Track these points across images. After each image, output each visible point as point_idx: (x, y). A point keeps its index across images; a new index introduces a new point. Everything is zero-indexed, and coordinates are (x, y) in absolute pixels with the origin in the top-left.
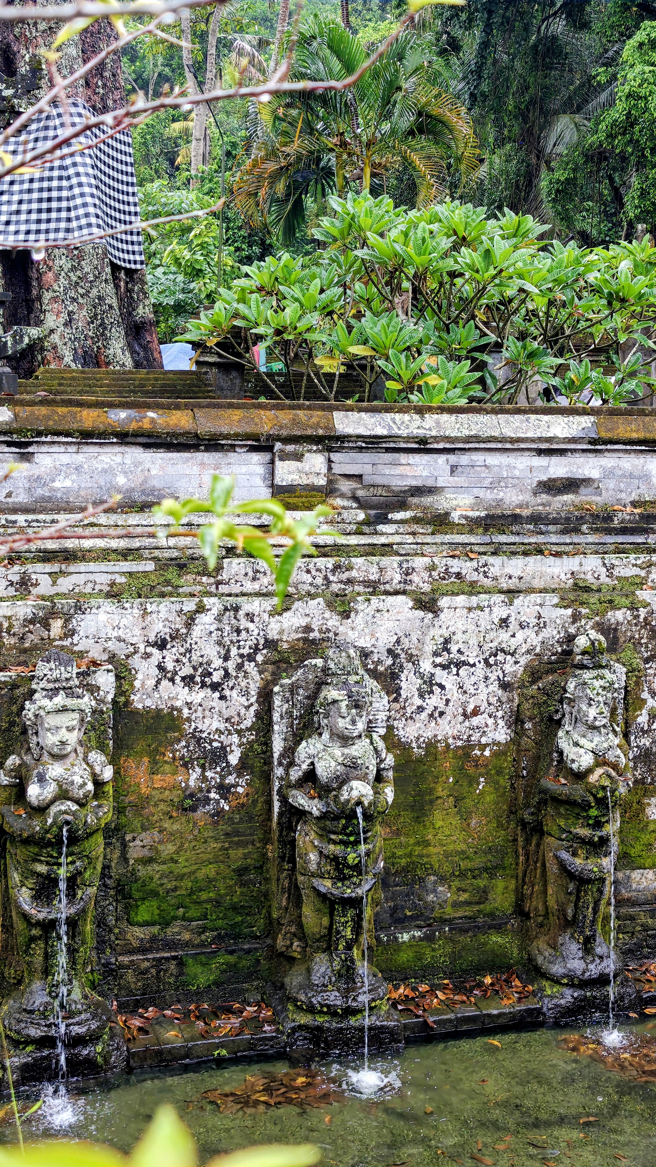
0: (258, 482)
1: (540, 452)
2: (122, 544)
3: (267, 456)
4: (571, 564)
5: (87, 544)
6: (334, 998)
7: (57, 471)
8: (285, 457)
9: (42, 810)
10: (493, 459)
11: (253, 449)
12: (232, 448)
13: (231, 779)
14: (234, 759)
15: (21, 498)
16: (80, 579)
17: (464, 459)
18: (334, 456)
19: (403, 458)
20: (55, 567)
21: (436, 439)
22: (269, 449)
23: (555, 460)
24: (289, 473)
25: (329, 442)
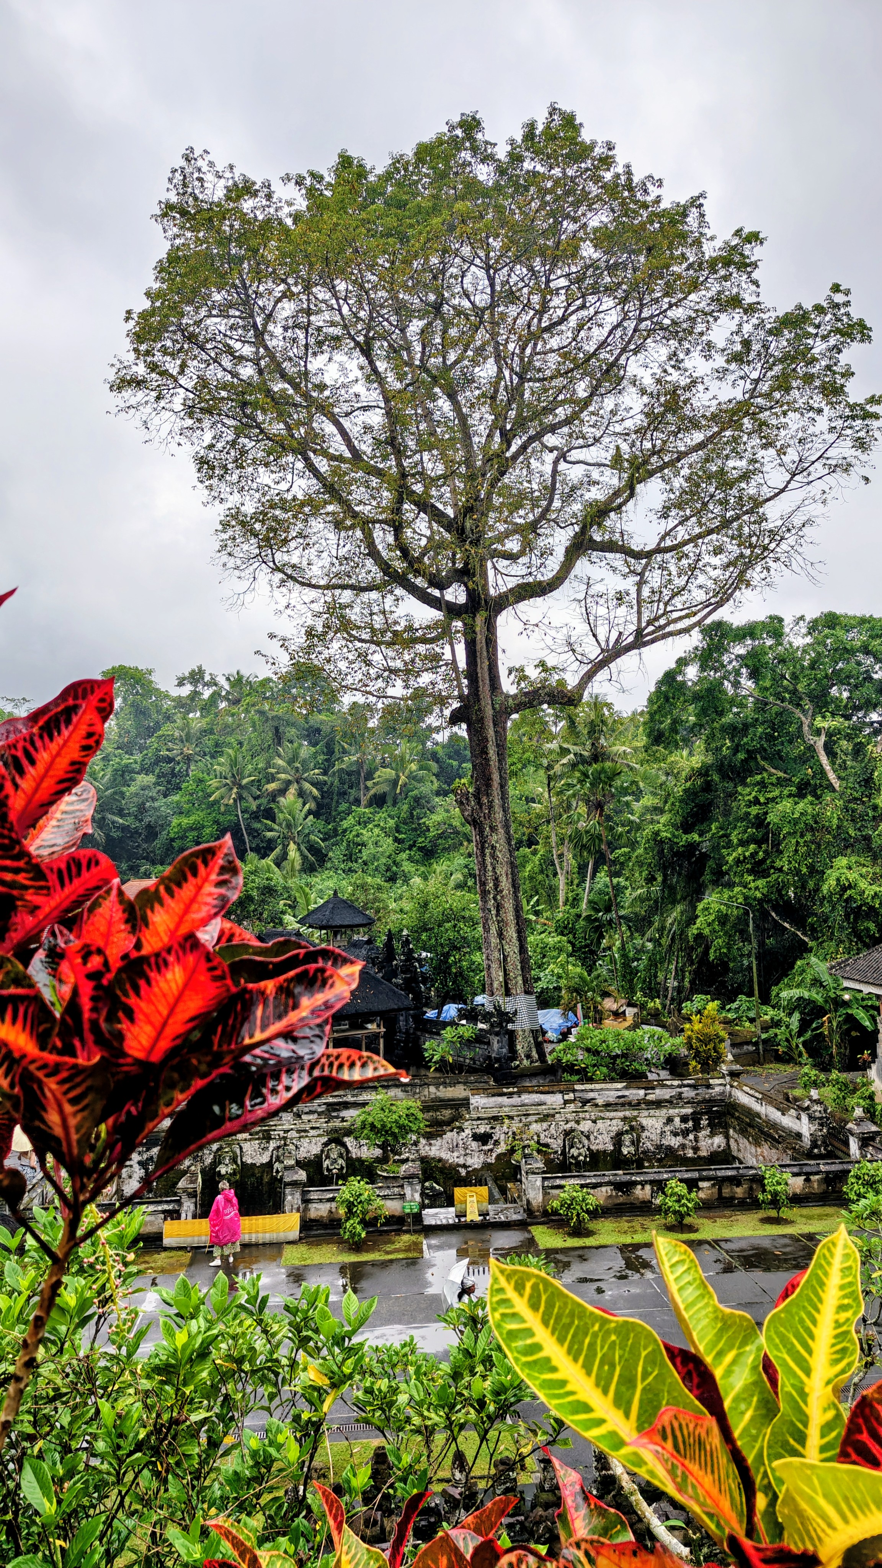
0: (561, 1099)
1: (615, 1090)
2: (537, 1112)
3: (562, 1094)
4: (623, 1113)
5: (531, 1112)
7: (524, 1099)
8: (566, 1094)
10: (606, 1092)
11: (560, 1093)
12: (556, 1093)
15: (519, 1104)
16: (530, 1119)
17: (600, 1093)
18: (575, 1094)
19: (588, 1093)
20: (526, 1117)
21: (594, 1089)
23: (619, 1091)
24: (566, 1097)
25: (574, 1091)
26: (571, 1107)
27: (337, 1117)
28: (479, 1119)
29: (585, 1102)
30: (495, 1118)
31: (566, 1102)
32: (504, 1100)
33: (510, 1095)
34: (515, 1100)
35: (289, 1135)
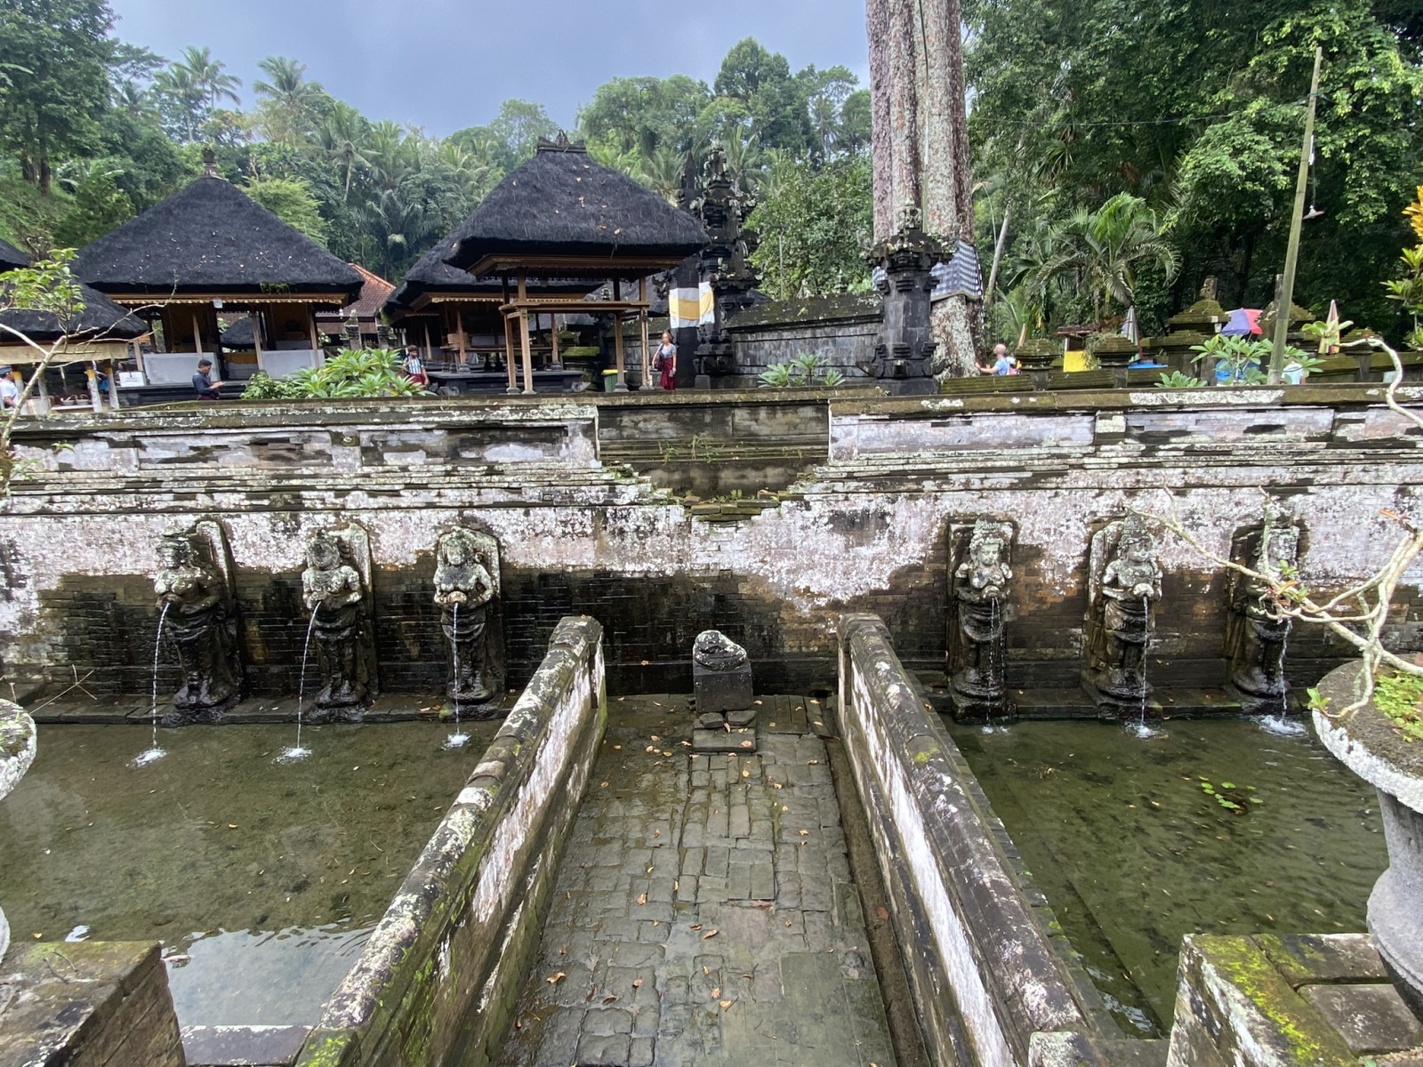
0: (1086, 431)
1: (1249, 411)
2: (1016, 464)
3: (1092, 418)
4: (1269, 471)
5: (998, 464)
6: (1125, 691)
7: (981, 430)
8: (1102, 418)
9: (980, 590)
10: (1220, 416)
11: (1084, 414)
12: (1074, 414)
13: (1068, 580)
14: (1070, 570)
15: (964, 443)
16: (995, 481)
17: (1204, 416)
18: (1129, 417)
19: (1170, 417)
20: (983, 475)
21: (1189, 406)
22: (1093, 414)
23: (1258, 414)
24: (1104, 426)
25: (1127, 410)
26: (1115, 453)
27: (477, 461)
28: (851, 477)
29: (1153, 441)
30: (898, 477)
31: (1100, 440)
32: (921, 430)
33: (943, 417)
34: (955, 432)
35: (351, 501)
